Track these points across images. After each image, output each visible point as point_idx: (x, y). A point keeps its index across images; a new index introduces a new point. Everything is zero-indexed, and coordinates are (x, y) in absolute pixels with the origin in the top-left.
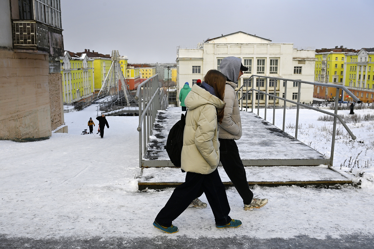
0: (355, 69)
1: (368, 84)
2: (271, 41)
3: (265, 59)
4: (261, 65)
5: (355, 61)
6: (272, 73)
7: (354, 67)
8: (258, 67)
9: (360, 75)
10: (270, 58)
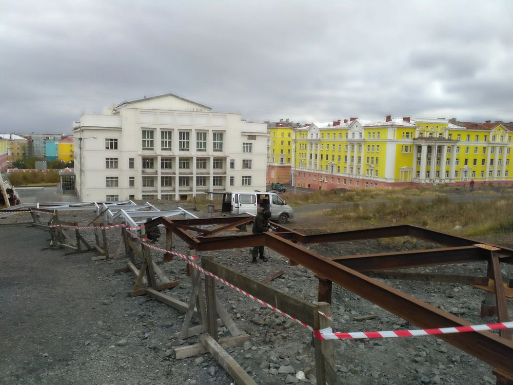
0: (306, 148)
1: (321, 165)
2: (211, 109)
3: (207, 132)
4: (201, 140)
5: (305, 138)
6: (216, 151)
7: (304, 145)
8: (198, 143)
9: (311, 154)
10: (213, 130)
